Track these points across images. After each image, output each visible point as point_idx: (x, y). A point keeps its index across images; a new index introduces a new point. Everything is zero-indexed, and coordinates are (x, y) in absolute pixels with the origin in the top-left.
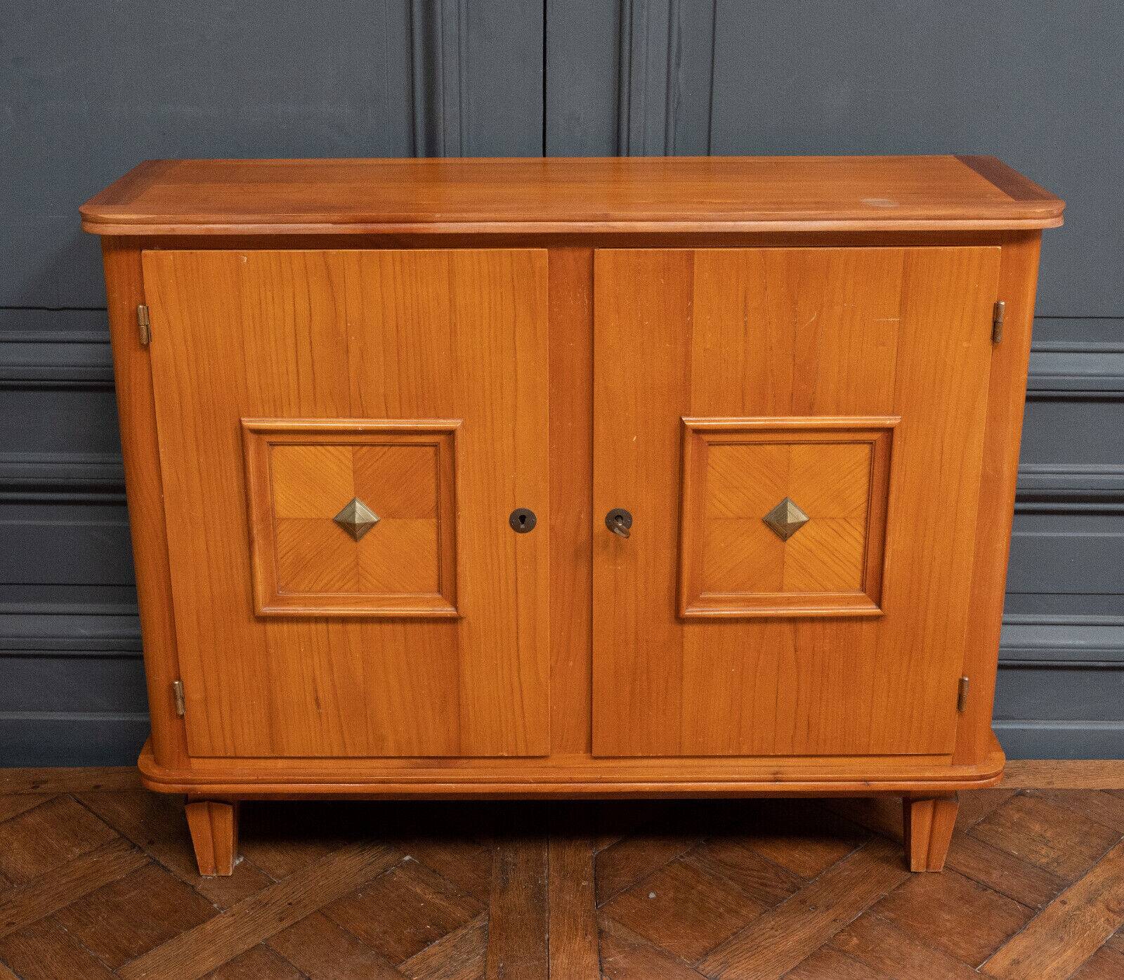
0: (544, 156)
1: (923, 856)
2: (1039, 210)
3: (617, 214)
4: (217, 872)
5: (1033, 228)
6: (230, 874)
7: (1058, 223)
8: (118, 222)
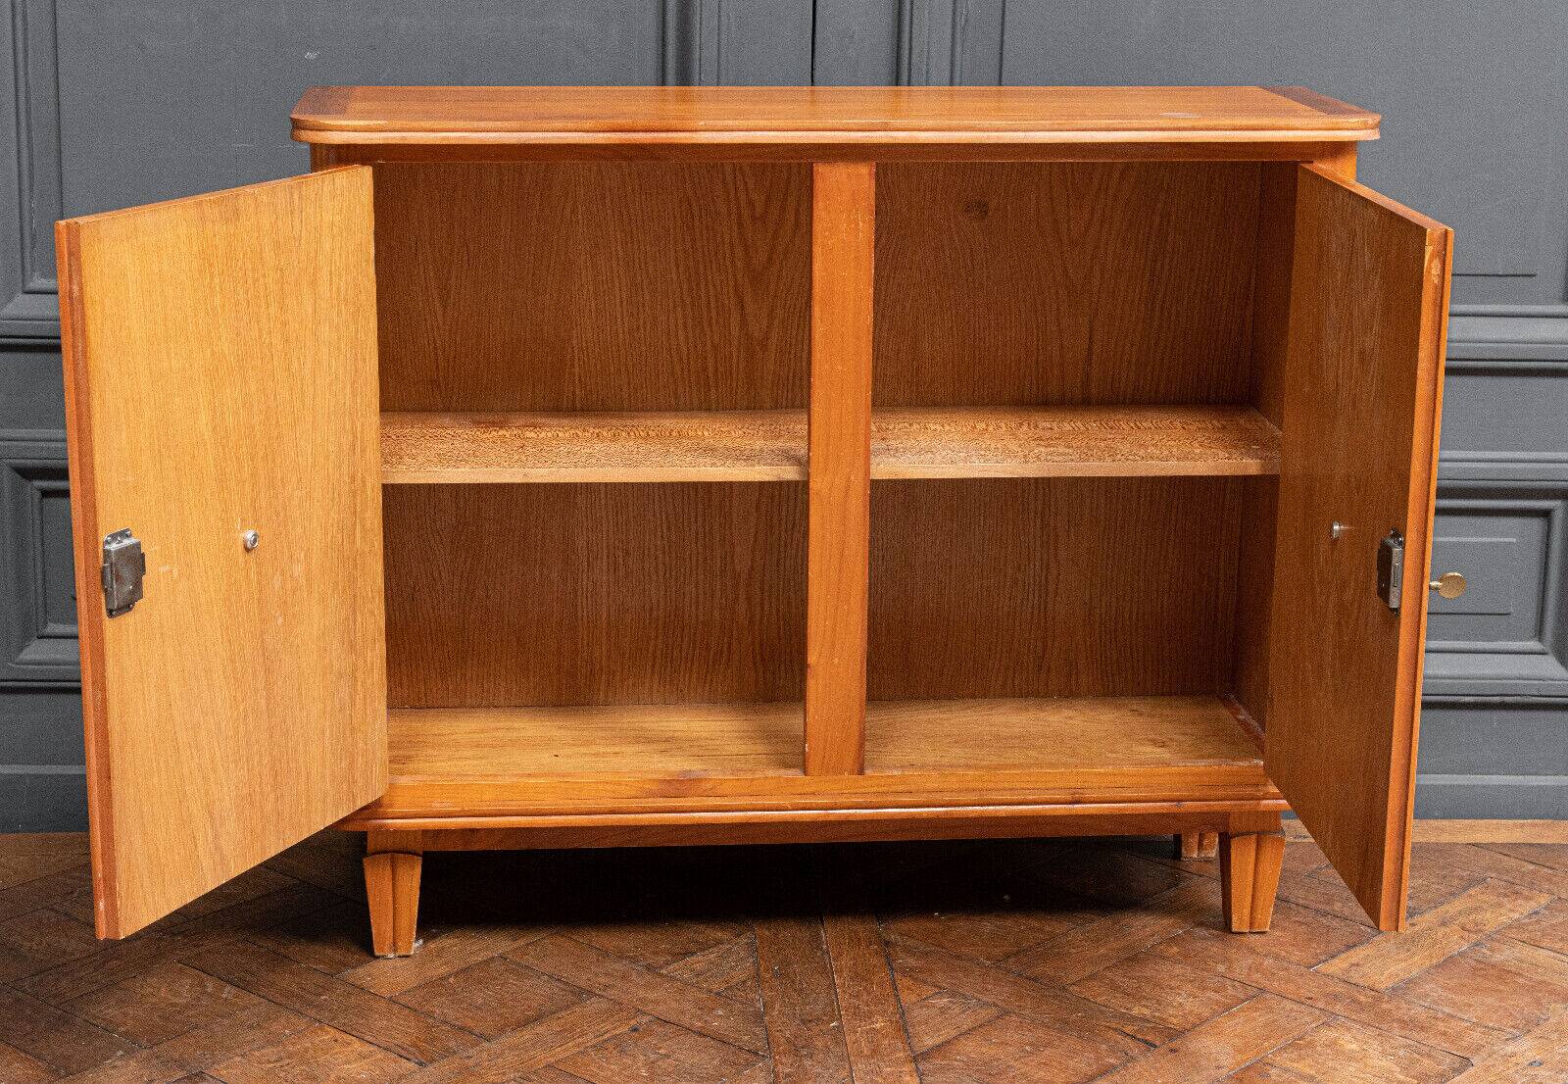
0: (813, 83)
1: (1247, 911)
2: (1354, 120)
3: (898, 123)
4: (395, 951)
5: (1346, 140)
6: (412, 953)
7: (1374, 135)
8: (341, 129)
